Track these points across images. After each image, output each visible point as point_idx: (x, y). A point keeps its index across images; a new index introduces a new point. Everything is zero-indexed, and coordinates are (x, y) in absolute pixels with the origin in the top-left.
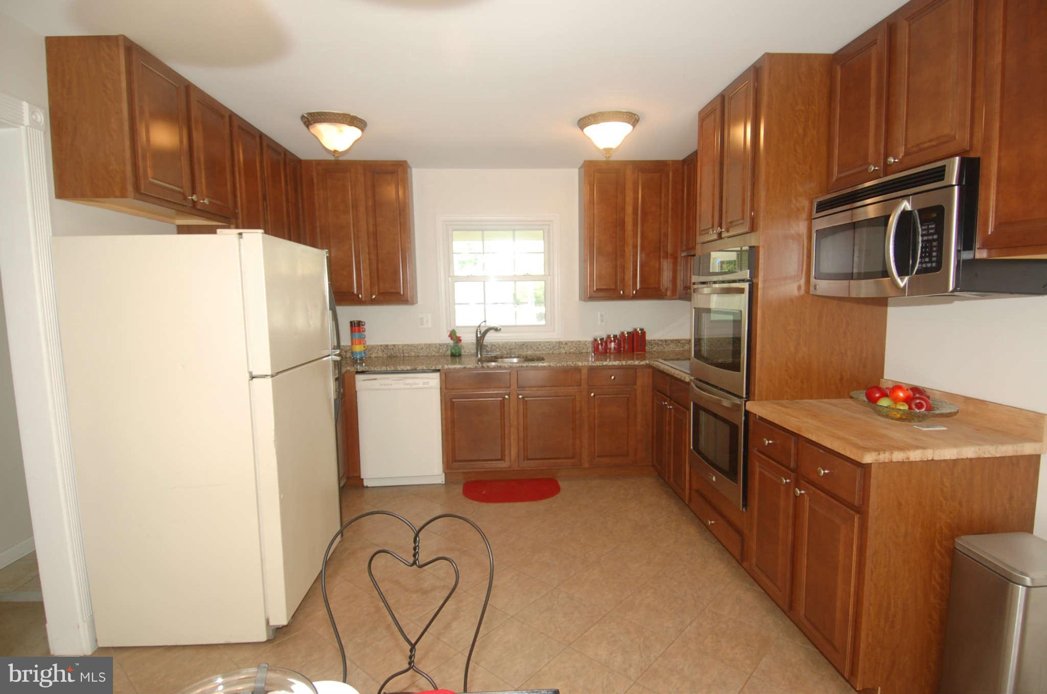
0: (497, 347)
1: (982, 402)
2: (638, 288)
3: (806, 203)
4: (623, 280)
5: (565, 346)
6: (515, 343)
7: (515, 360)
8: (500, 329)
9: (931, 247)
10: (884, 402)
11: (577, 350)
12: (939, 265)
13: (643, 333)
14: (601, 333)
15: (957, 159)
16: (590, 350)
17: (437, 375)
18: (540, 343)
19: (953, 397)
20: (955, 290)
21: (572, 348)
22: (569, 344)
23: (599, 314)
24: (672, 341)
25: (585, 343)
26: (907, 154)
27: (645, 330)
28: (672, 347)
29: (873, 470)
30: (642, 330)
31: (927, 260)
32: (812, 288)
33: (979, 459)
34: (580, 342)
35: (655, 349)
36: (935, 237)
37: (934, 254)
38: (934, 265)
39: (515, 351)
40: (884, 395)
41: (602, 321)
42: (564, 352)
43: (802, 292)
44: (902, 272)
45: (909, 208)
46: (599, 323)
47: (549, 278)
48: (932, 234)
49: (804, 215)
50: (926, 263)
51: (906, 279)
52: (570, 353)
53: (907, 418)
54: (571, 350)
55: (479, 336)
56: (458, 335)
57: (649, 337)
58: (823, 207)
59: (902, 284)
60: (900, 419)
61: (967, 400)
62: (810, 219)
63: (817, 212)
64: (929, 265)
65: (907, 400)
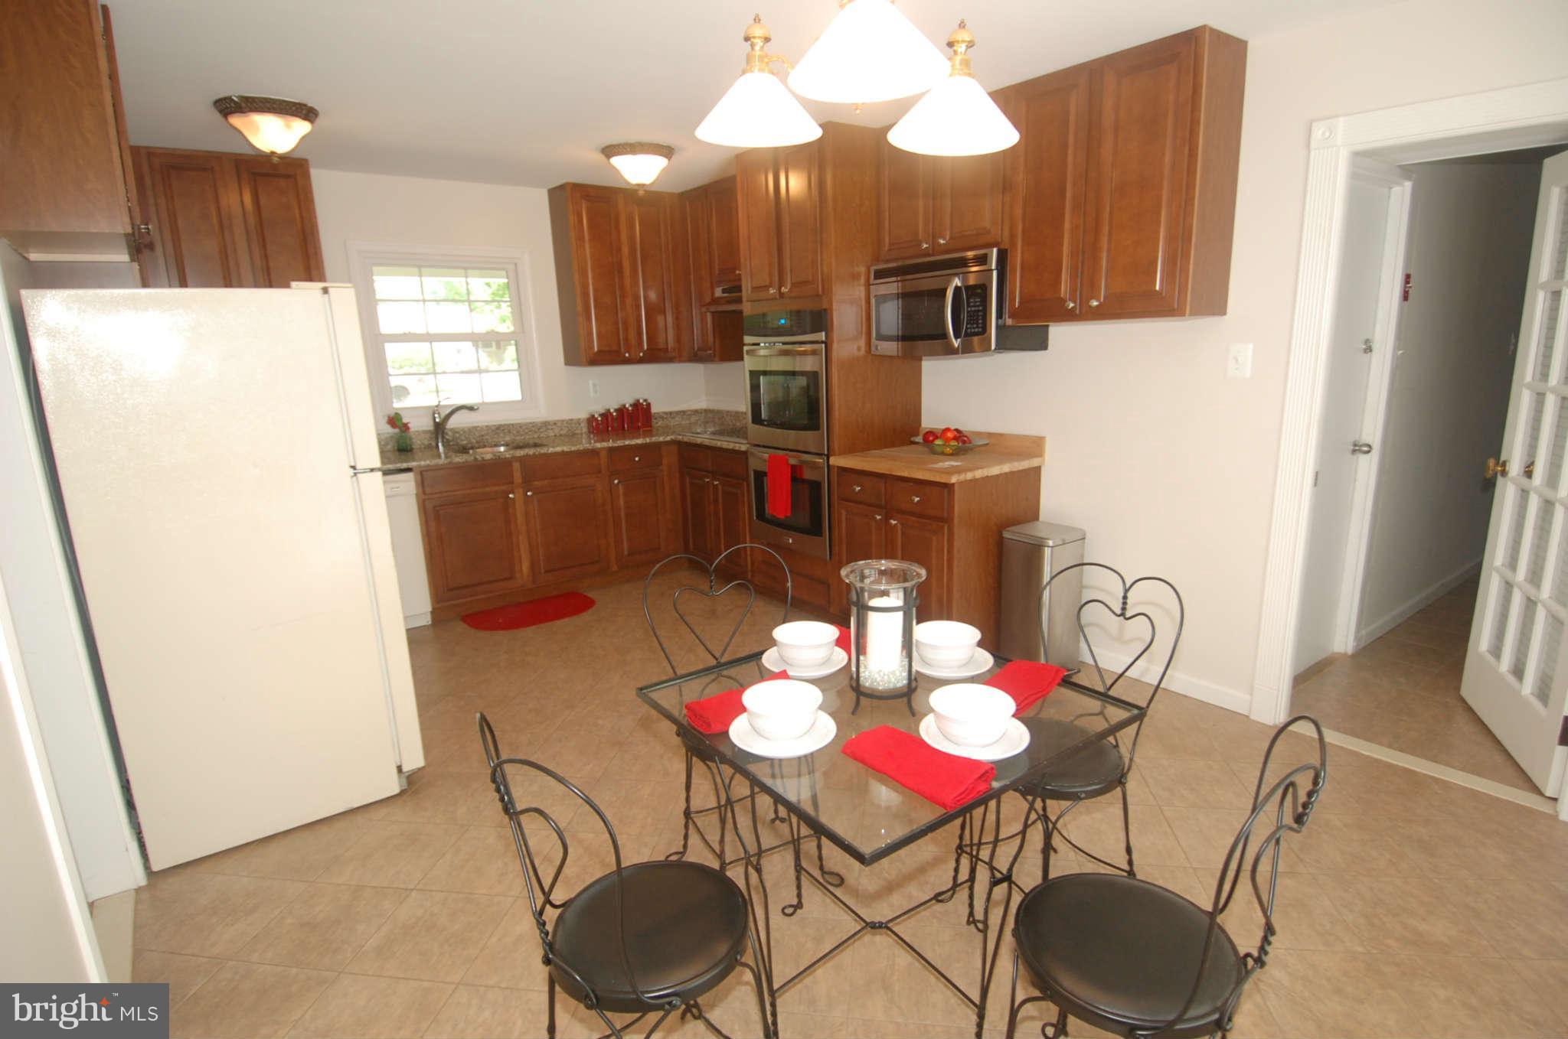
0: (461, 435)
1: (1001, 435)
2: (645, 347)
3: (862, 269)
4: (626, 340)
5: (554, 427)
6: (487, 426)
7: (502, 449)
8: (477, 409)
9: (978, 316)
10: (938, 442)
11: (569, 430)
12: (984, 330)
13: (649, 405)
14: (597, 409)
15: (995, 250)
16: (585, 430)
17: (410, 476)
18: (520, 426)
19: (979, 434)
20: (995, 349)
21: (562, 429)
22: (559, 424)
23: (591, 382)
24: (678, 413)
25: (578, 422)
26: (951, 238)
27: (649, 401)
28: (678, 419)
29: (956, 488)
30: (645, 400)
31: (975, 326)
32: (873, 349)
33: (1012, 473)
34: (572, 420)
35: (660, 424)
36: (981, 308)
37: (980, 321)
38: (980, 330)
39: (487, 437)
40: (936, 437)
41: (596, 392)
42: (553, 434)
43: (863, 352)
44: (957, 336)
45: (959, 284)
46: (592, 394)
47: (519, 337)
48: (978, 306)
49: (863, 280)
50: (974, 328)
51: (959, 340)
52: (561, 435)
53: (956, 453)
54: (562, 432)
55: (437, 420)
56: (405, 421)
57: (654, 410)
58: (880, 274)
59: (956, 345)
60: (952, 455)
61: (990, 435)
62: (868, 285)
63: (875, 278)
64: (976, 330)
65: (955, 438)
